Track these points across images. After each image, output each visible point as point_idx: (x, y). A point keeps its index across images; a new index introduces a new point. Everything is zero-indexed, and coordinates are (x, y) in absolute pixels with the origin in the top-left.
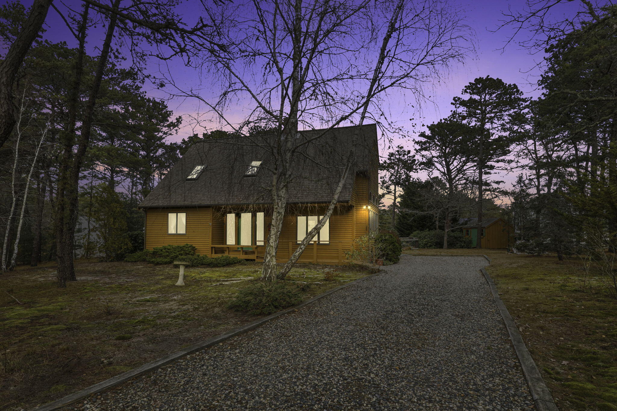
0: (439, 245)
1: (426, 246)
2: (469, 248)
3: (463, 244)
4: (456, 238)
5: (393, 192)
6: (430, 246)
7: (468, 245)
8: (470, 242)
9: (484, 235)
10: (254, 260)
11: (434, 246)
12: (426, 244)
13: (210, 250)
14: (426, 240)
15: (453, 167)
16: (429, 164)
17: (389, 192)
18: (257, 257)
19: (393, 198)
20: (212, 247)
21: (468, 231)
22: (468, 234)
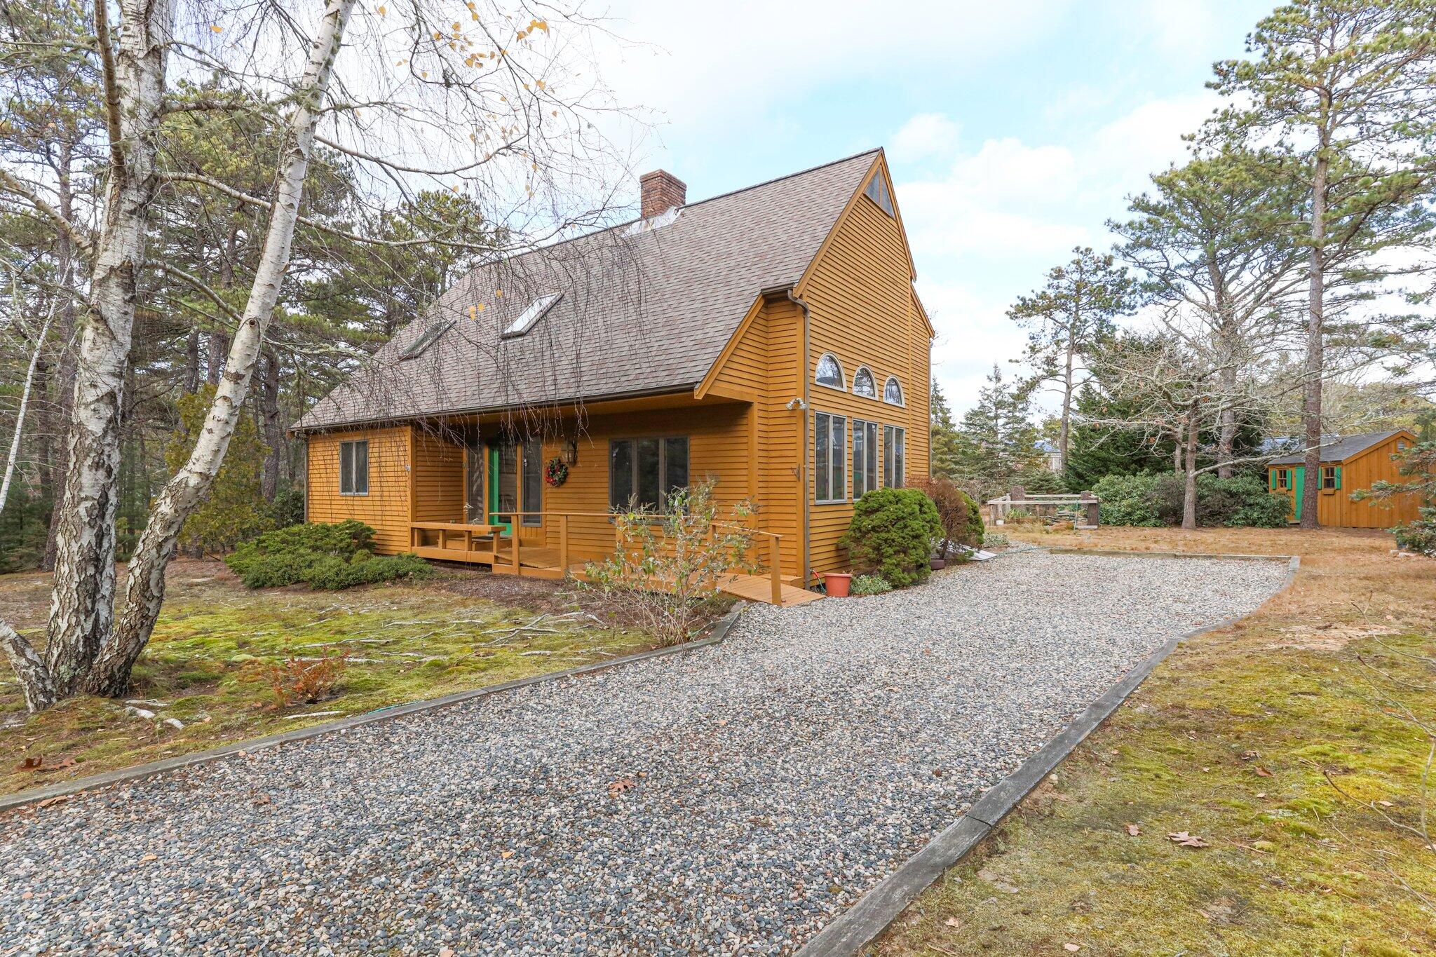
0: (1170, 516)
1: (1128, 519)
2: (1277, 526)
3: (1255, 515)
4: (1232, 495)
5: (1064, 371)
6: (1143, 519)
7: (1276, 518)
8: (1284, 507)
9: (1337, 484)
10: (490, 566)
11: (1153, 521)
12: (1129, 514)
13: (408, 534)
14: (1130, 501)
15: (1240, 288)
16: (1164, 287)
17: (1052, 374)
18: (496, 557)
19: (1063, 387)
20: (413, 529)
21: (1283, 473)
22: (1283, 483)
